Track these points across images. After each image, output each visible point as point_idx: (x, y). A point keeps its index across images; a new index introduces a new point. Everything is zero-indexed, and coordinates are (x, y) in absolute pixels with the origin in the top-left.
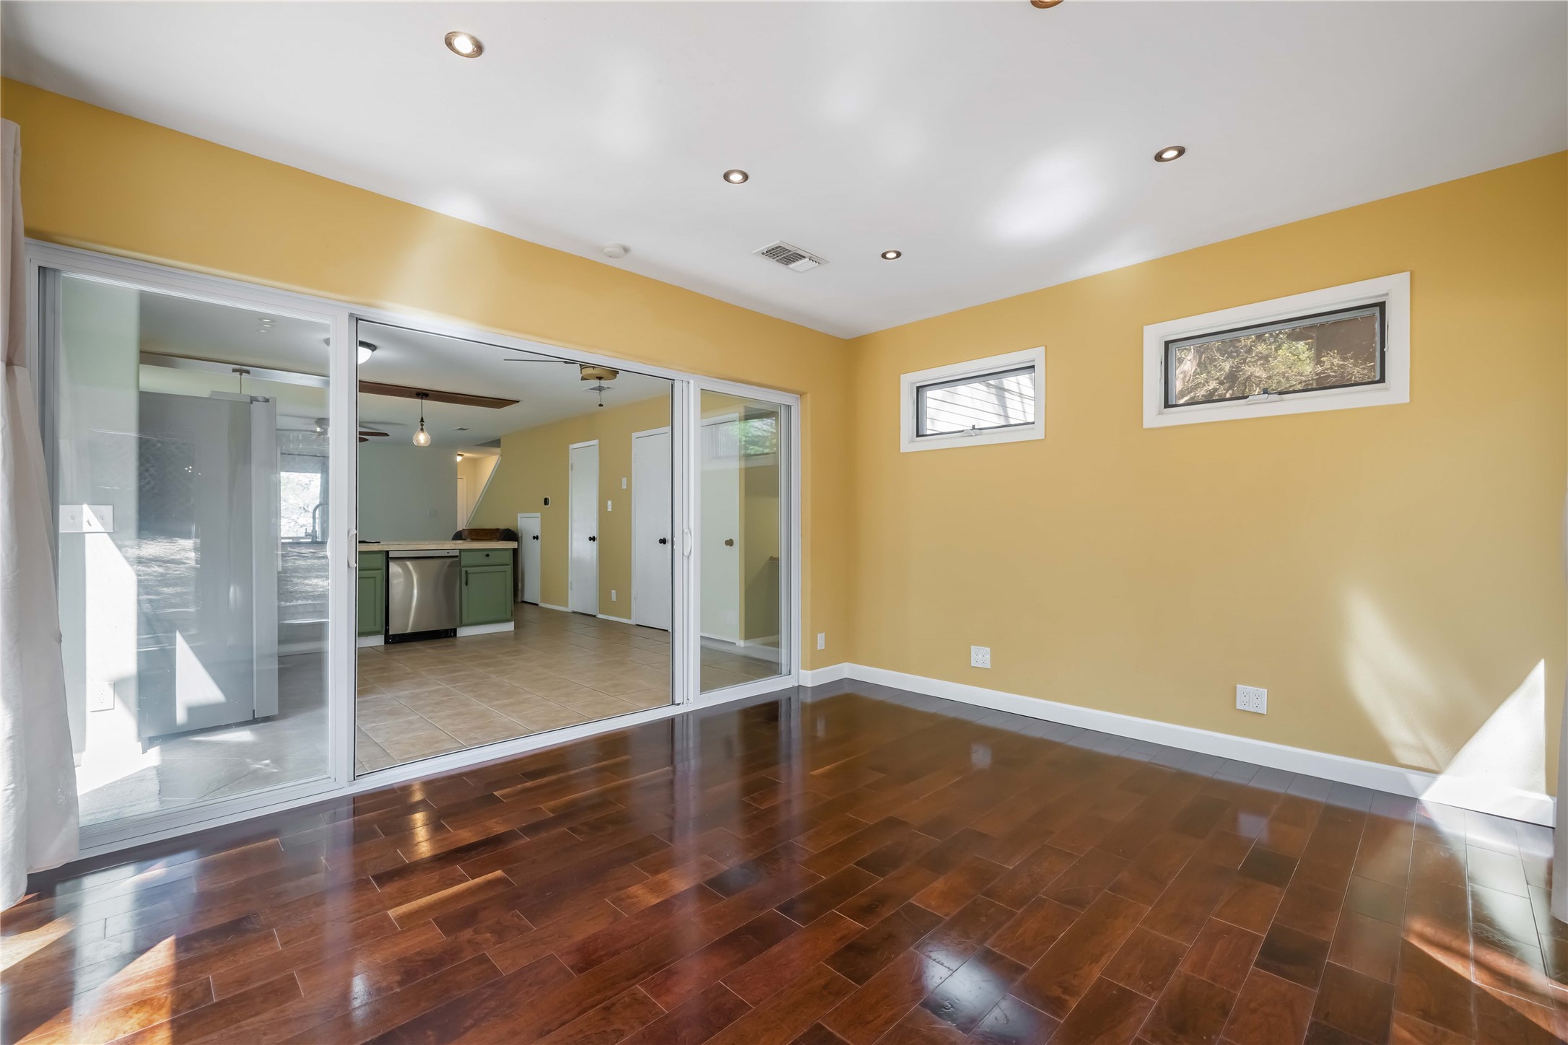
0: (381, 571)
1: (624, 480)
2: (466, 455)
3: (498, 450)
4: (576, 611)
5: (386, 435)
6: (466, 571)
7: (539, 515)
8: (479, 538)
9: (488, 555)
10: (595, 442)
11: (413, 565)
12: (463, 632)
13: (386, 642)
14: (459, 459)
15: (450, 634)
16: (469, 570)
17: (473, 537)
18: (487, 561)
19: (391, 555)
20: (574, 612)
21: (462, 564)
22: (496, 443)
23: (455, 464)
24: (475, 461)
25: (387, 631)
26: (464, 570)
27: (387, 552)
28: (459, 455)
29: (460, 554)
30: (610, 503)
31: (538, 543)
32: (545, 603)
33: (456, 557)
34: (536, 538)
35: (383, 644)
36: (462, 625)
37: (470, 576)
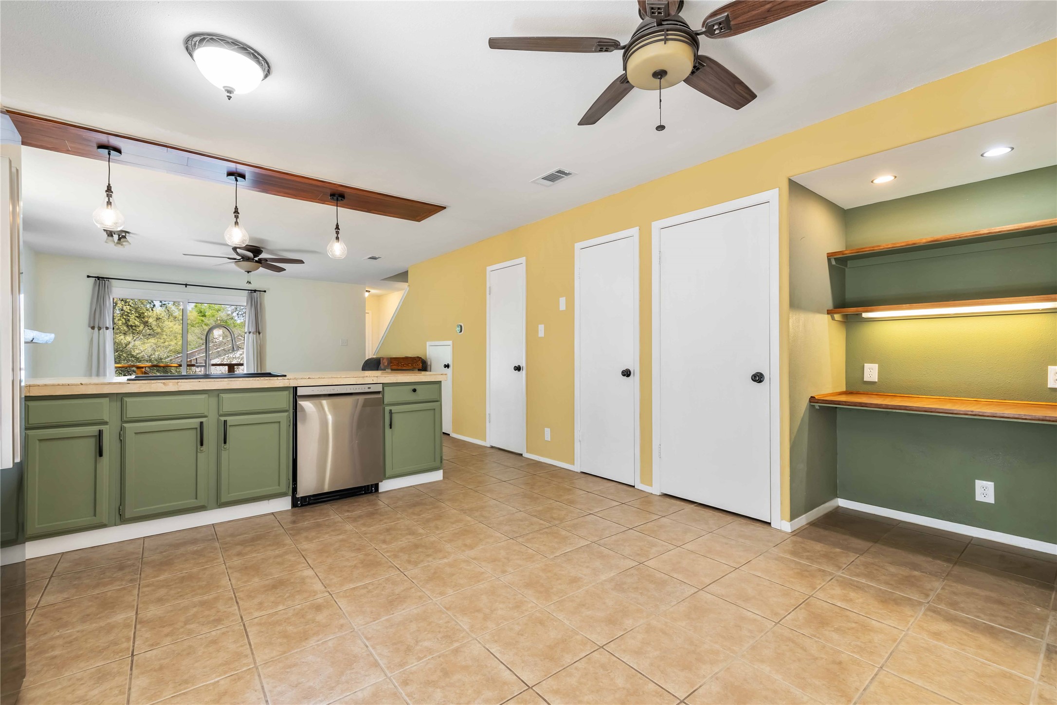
0: (286, 414)
1: (563, 302)
2: (373, 291)
3: (405, 285)
4: (493, 445)
5: (301, 262)
6: (391, 410)
7: (450, 342)
8: (400, 368)
9: (414, 390)
10: (523, 260)
11: (327, 403)
12: (386, 486)
13: (294, 504)
14: (367, 294)
15: (371, 489)
16: (394, 408)
17: (394, 367)
18: (412, 397)
19: (300, 392)
20: (492, 447)
21: (386, 402)
22: (403, 276)
23: (365, 298)
24: (379, 297)
25: (295, 490)
26: (387, 409)
27: (295, 389)
28: (367, 291)
29: (383, 389)
30: (541, 328)
31: (449, 371)
32: (457, 433)
33: (378, 393)
34: (447, 366)
35: (290, 508)
36: (384, 477)
37: (394, 416)
